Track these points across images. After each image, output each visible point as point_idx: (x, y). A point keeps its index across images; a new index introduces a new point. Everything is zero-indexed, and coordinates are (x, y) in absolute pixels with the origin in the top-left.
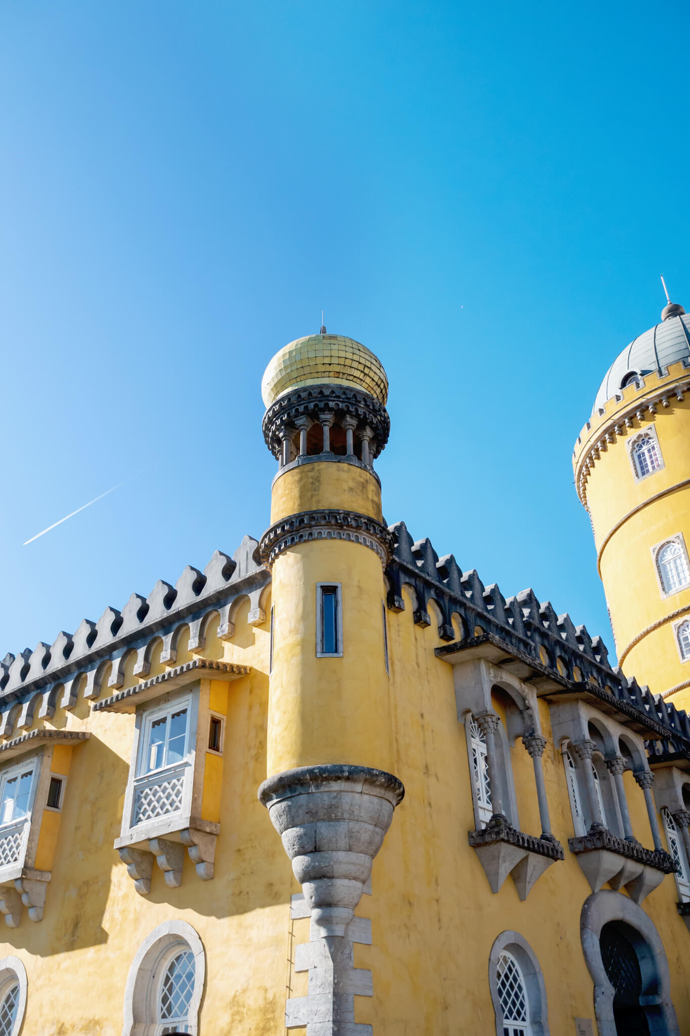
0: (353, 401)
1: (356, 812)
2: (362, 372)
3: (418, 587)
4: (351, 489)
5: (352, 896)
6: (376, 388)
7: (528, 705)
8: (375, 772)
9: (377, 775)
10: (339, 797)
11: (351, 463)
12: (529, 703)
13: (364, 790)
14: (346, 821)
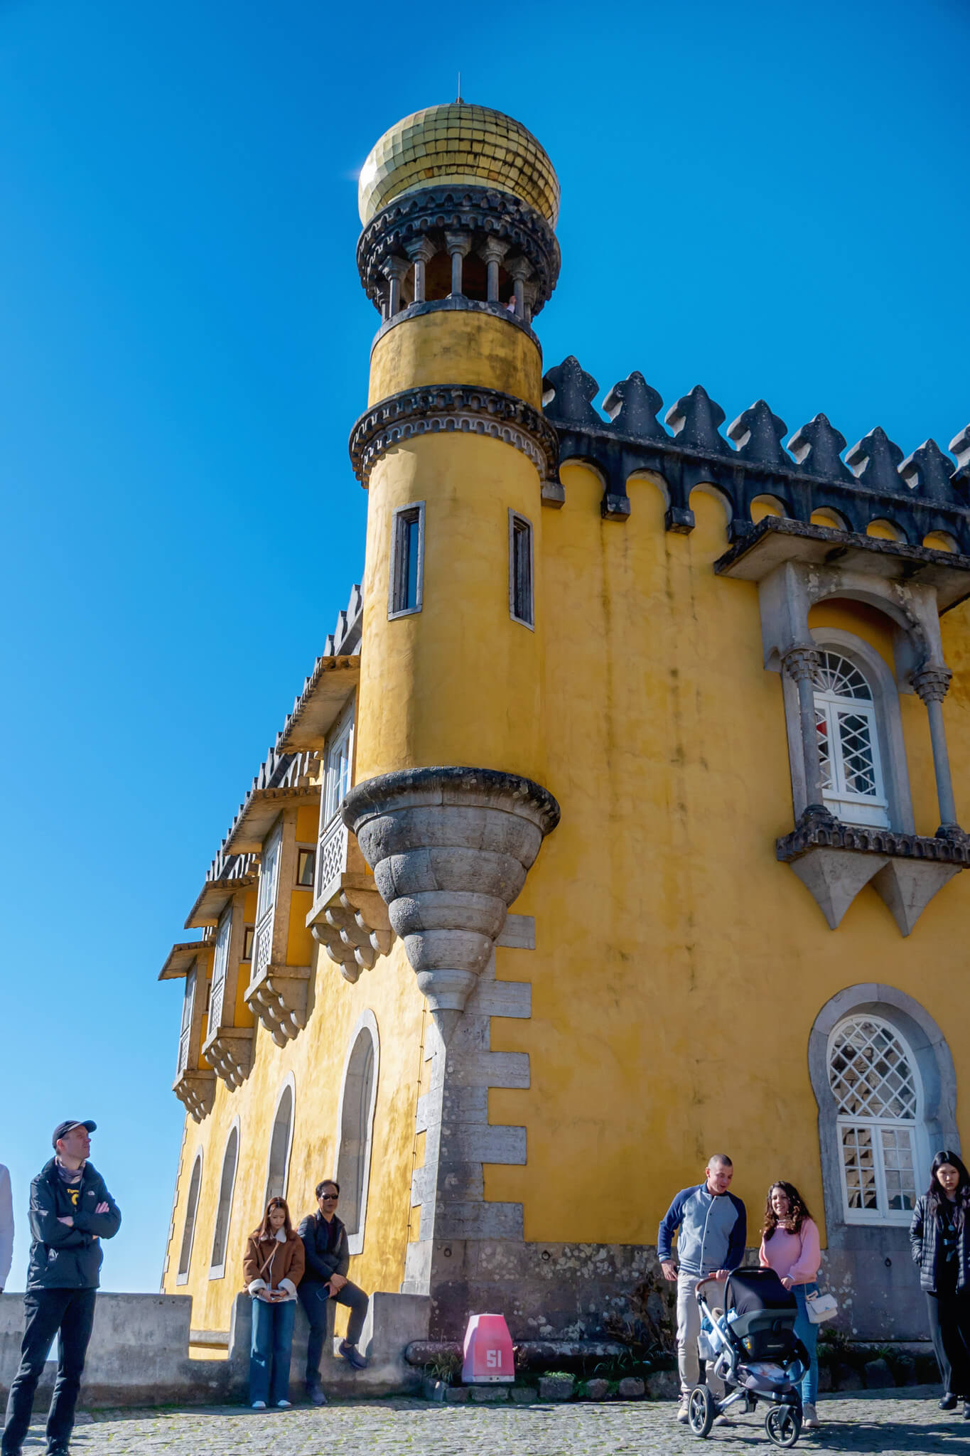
0: (448, 206)
1: (439, 834)
2: (469, 153)
3: (668, 472)
4: (446, 350)
5: (457, 952)
6: (505, 170)
7: (912, 619)
8: (455, 772)
9: (459, 775)
10: (409, 815)
11: (449, 308)
12: (914, 615)
13: (445, 799)
14: (428, 848)
